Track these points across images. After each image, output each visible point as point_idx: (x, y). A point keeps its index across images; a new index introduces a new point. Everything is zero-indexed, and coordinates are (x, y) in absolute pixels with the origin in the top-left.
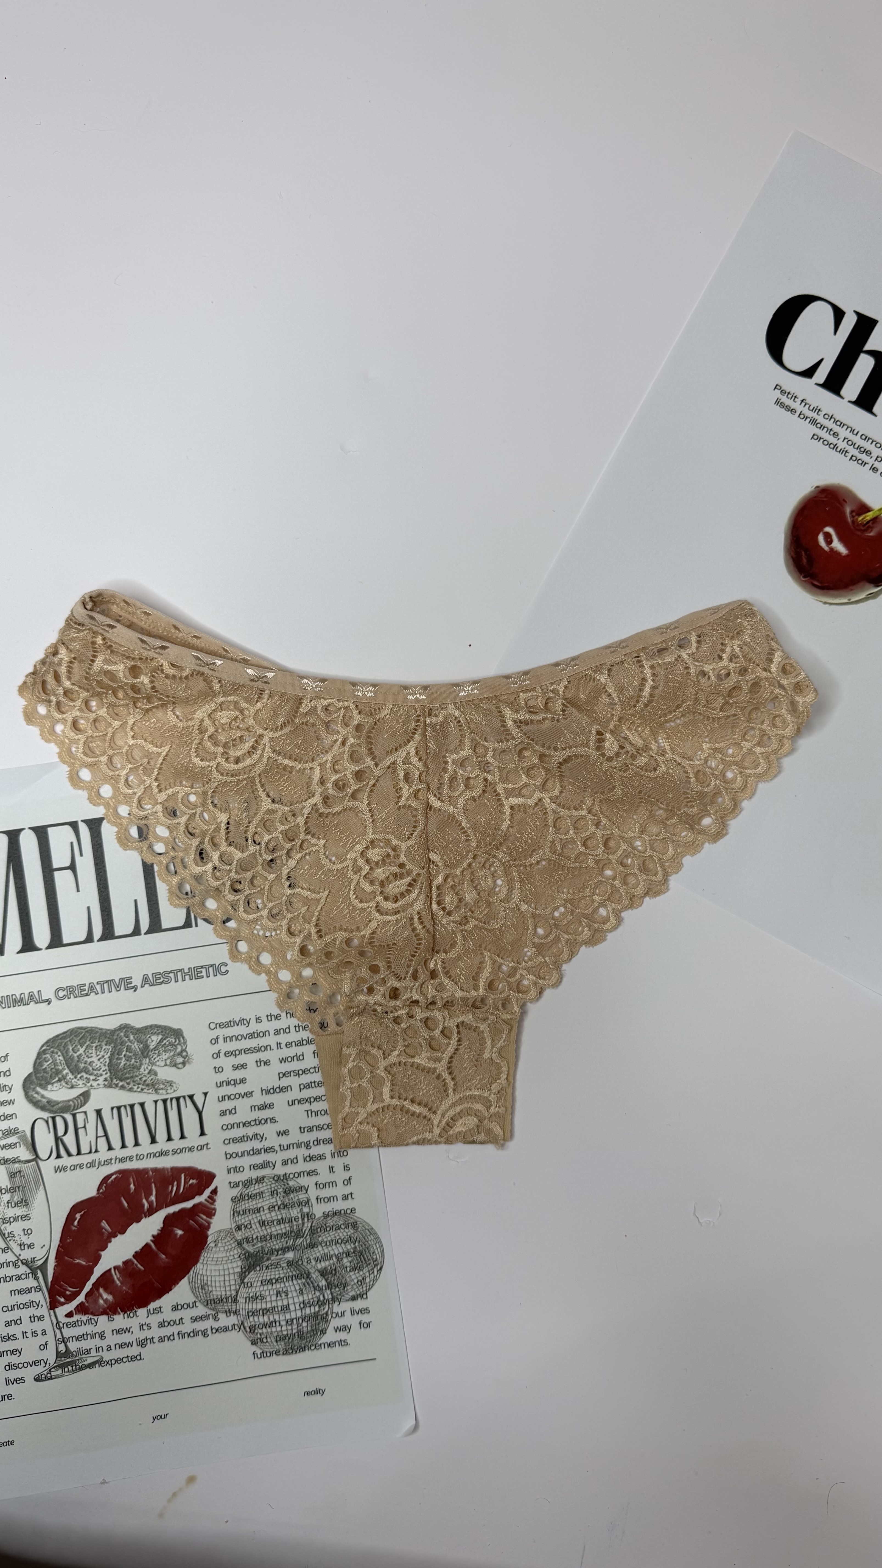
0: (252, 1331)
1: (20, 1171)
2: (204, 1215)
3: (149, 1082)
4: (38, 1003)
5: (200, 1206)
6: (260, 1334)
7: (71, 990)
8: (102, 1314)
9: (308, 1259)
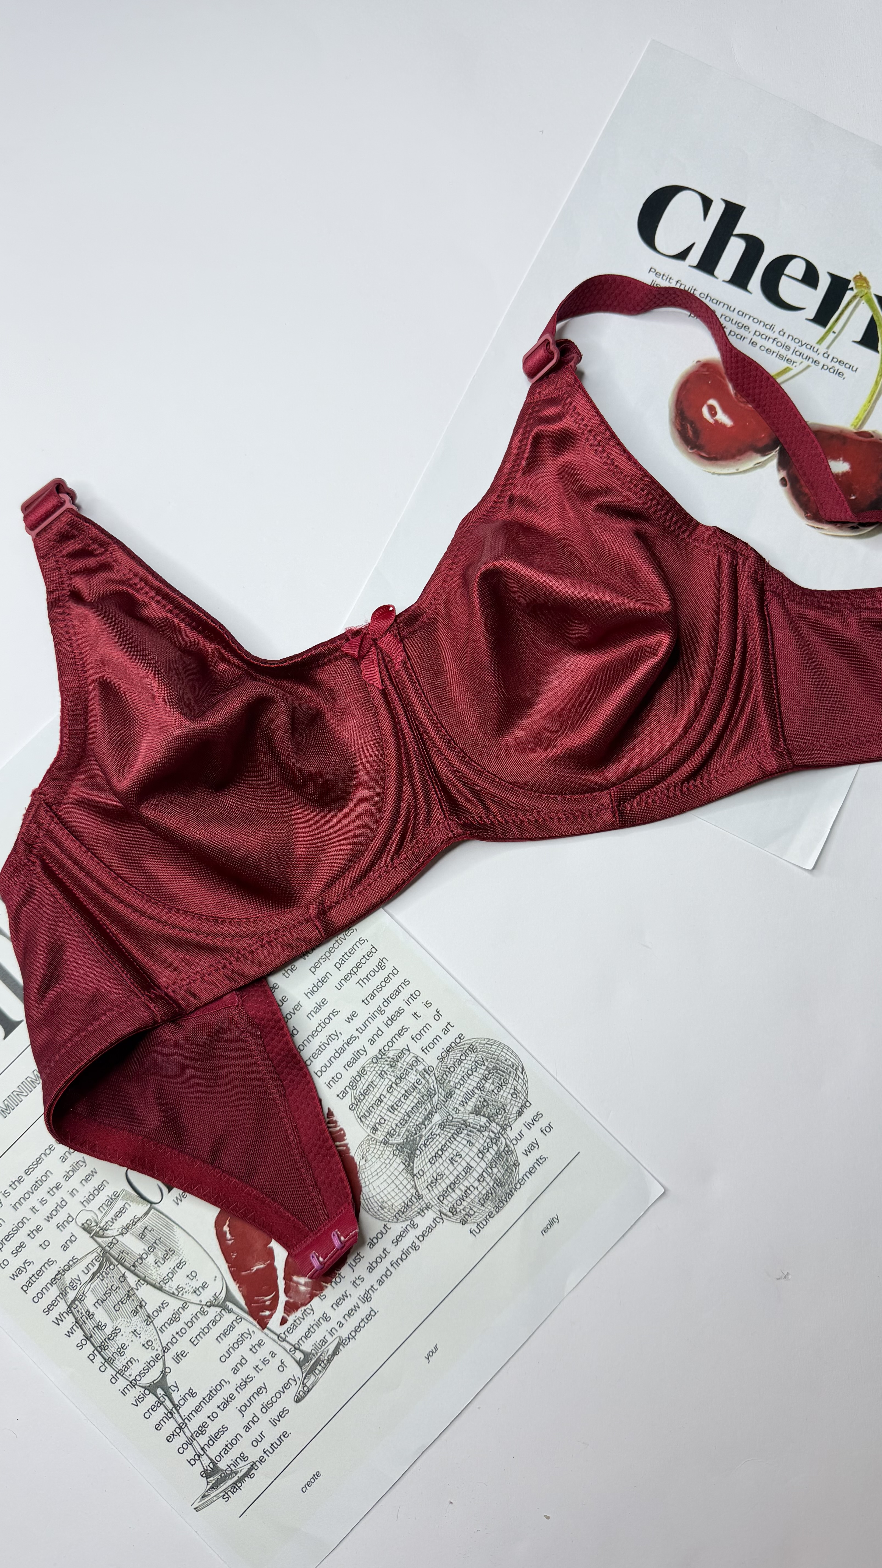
0: (455, 1213)
1: (146, 1228)
6: (463, 1210)
8: (311, 1298)
9: (455, 1109)
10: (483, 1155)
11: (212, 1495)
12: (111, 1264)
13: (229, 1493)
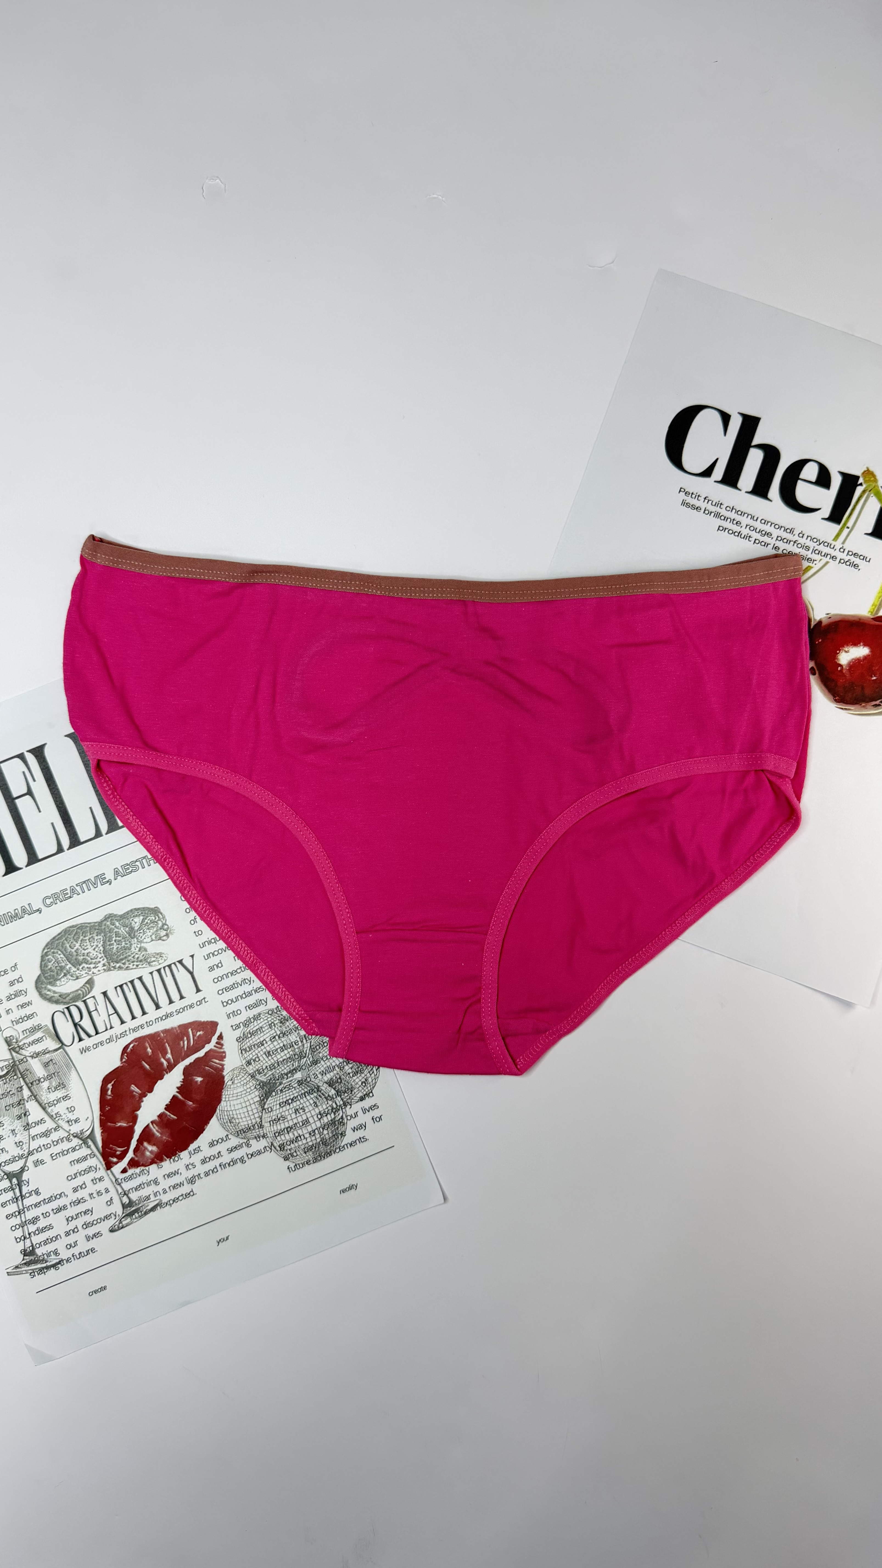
0: (282, 1149)
1: (51, 1060)
2: (216, 1059)
3: (142, 958)
4: (31, 914)
5: (212, 1053)
6: (290, 1150)
7: (56, 896)
8: (151, 1163)
9: (315, 1075)
10: (321, 1117)
11: (23, 1269)
12: (16, 1075)
13: (36, 1273)
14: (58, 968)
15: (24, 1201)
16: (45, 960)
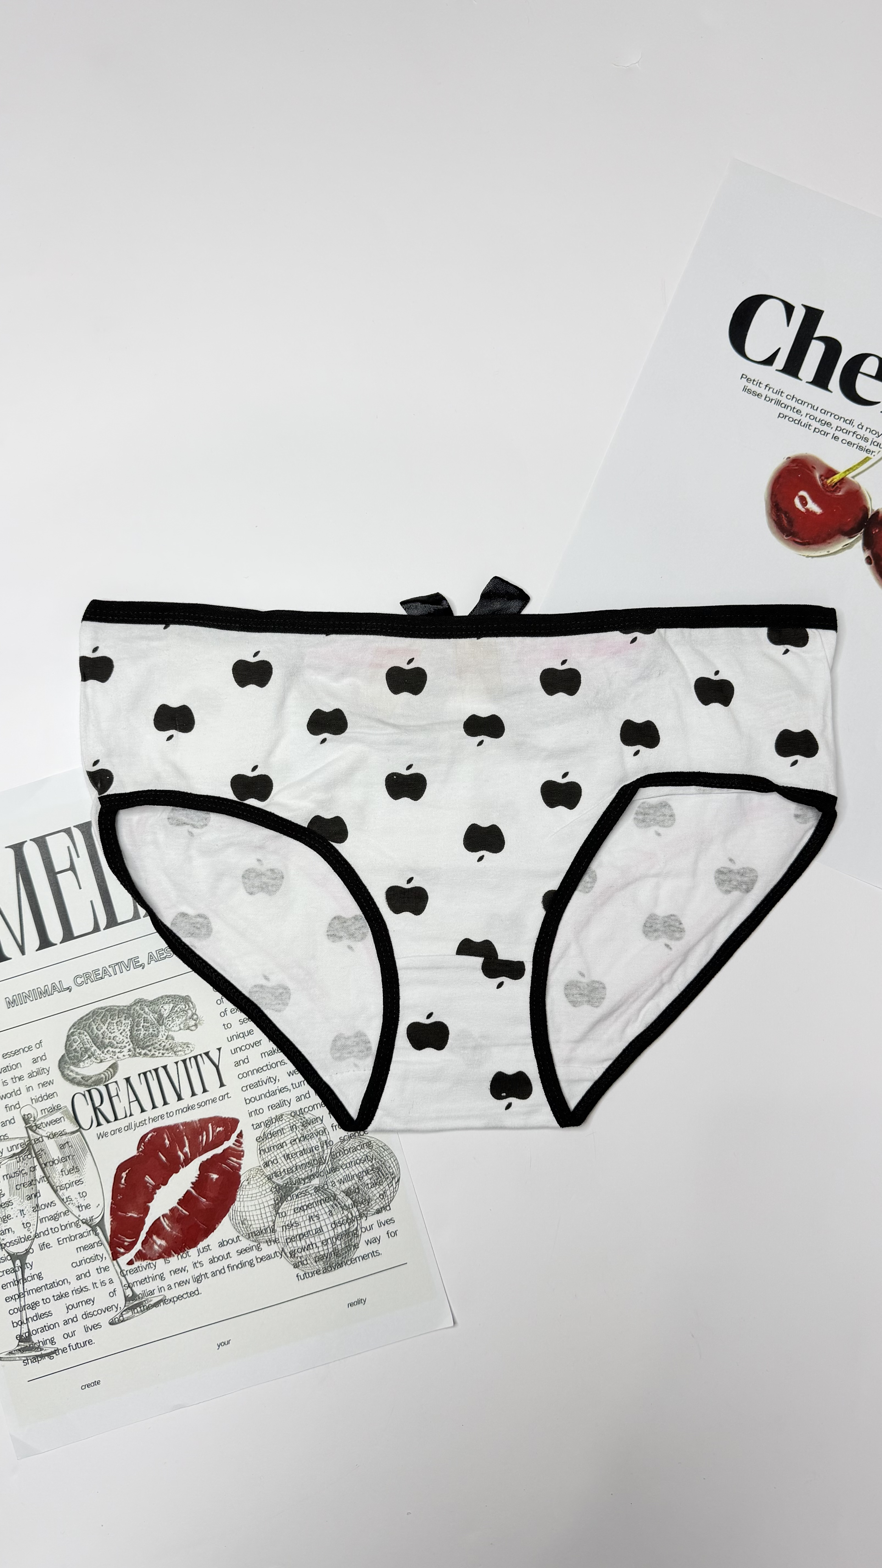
0: (293, 1256)
1: (67, 1142)
2: (234, 1157)
3: (168, 1047)
4: (60, 992)
5: (230, 1150)
6: (300, 1258)
7: (87, 976)
8: (159, 1258)
9: (333, 1183)
10: (335, 1227)
12: (30, 1154)
13: (29, 1361)
14: (83, 1049)
15: (25, 1284)
16: (70, 1040)
